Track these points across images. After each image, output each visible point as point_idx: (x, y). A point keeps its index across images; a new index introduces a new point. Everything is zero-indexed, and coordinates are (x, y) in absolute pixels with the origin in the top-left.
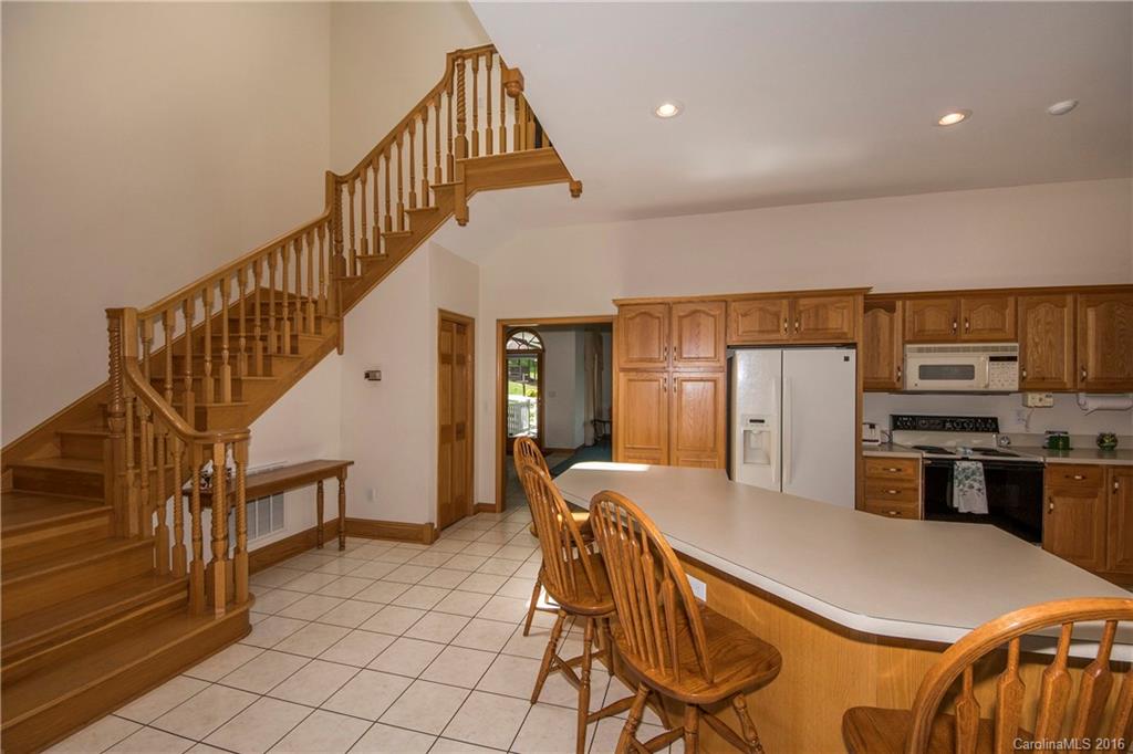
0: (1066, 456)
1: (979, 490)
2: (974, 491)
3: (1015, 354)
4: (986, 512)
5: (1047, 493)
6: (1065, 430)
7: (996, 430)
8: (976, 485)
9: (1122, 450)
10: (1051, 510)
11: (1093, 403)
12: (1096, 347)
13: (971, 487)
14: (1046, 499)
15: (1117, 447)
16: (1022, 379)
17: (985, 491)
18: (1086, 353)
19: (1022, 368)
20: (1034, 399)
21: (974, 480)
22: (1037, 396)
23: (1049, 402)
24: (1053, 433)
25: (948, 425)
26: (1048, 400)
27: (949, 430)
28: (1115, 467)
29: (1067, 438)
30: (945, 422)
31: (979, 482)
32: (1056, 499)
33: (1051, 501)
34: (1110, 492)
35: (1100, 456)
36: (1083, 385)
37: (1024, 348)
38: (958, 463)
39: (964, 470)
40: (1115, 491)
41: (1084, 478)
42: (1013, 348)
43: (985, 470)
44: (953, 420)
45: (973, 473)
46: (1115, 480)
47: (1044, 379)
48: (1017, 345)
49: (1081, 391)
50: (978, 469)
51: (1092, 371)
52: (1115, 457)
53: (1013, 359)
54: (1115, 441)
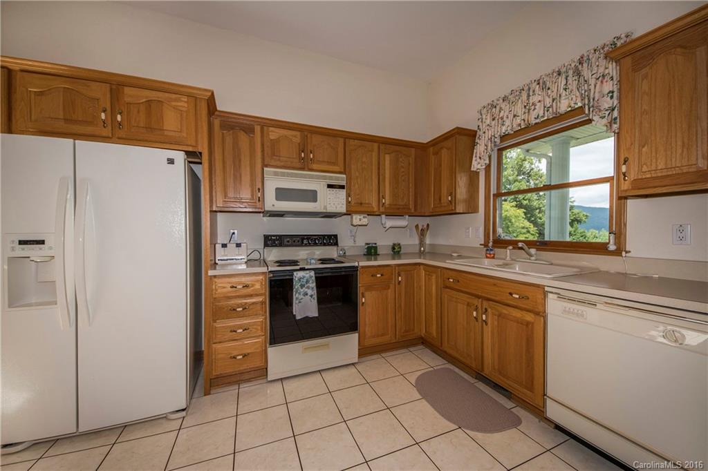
0: (376, 260)
1: (311, 296)
2: (308, 297)
3: (344, 183)
4: (316, 315)
5: (361, 290)
6: (375, 242)
7: (336, 244)
8: (310, 292)
9: (405, 254)
10: (363, 303)
11: (390, 222)
12: (390, 183)
13: (306, 294)
14: (360, 295)
15: (401, 252)
16: (348, 203)
17: (315, 296)
18: (385, 187)
19: (348, 195)
20: (357, 219)
21: (308, 288)
22: (358, 217)
23: (365, 221)
24: (369, 244)
25: (305, 242)
26: (366, 220)
27: (306, 245)
28: (399, 265)
29: (376, 247)
30: (303, 239)
31: (311, 289)
32: (367, 294)
33: (363, 296)
34: (397, 282)
35: (394, 259)
36: (382, 209)
37: (349, 179)
38: (295, 273)
39: (300, 279)
40: (399, 282)
41: (382, 275)
42: (341, 179)
43: (316, 277)
44: (309, 237)
45: (307, 282)
46: (399, 275)
47: (361, 204)
48: (344, 176)
49: (383, 213)
50: (311, 277)
51: (387, 201)
52: (400, 258)
53: (342, 187)
54: (400, 248)
